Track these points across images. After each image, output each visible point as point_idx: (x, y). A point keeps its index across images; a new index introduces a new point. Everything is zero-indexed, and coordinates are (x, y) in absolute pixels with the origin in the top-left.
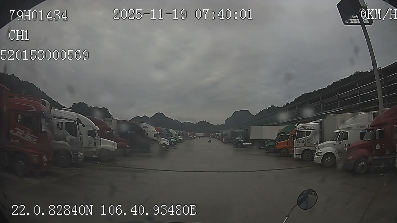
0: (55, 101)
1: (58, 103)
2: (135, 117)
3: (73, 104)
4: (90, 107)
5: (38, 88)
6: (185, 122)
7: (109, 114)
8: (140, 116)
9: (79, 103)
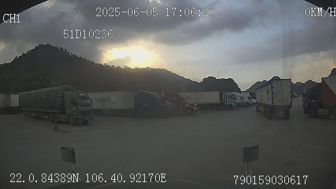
0: (187, 78)
1: (190, 80)
2: (257, 82)
3: (203, 79)
4: (218, 79)
5: (169, 71)
6: (297, 82)
7: (235, 82)
8: (260, 81)
9: (208, 78)
